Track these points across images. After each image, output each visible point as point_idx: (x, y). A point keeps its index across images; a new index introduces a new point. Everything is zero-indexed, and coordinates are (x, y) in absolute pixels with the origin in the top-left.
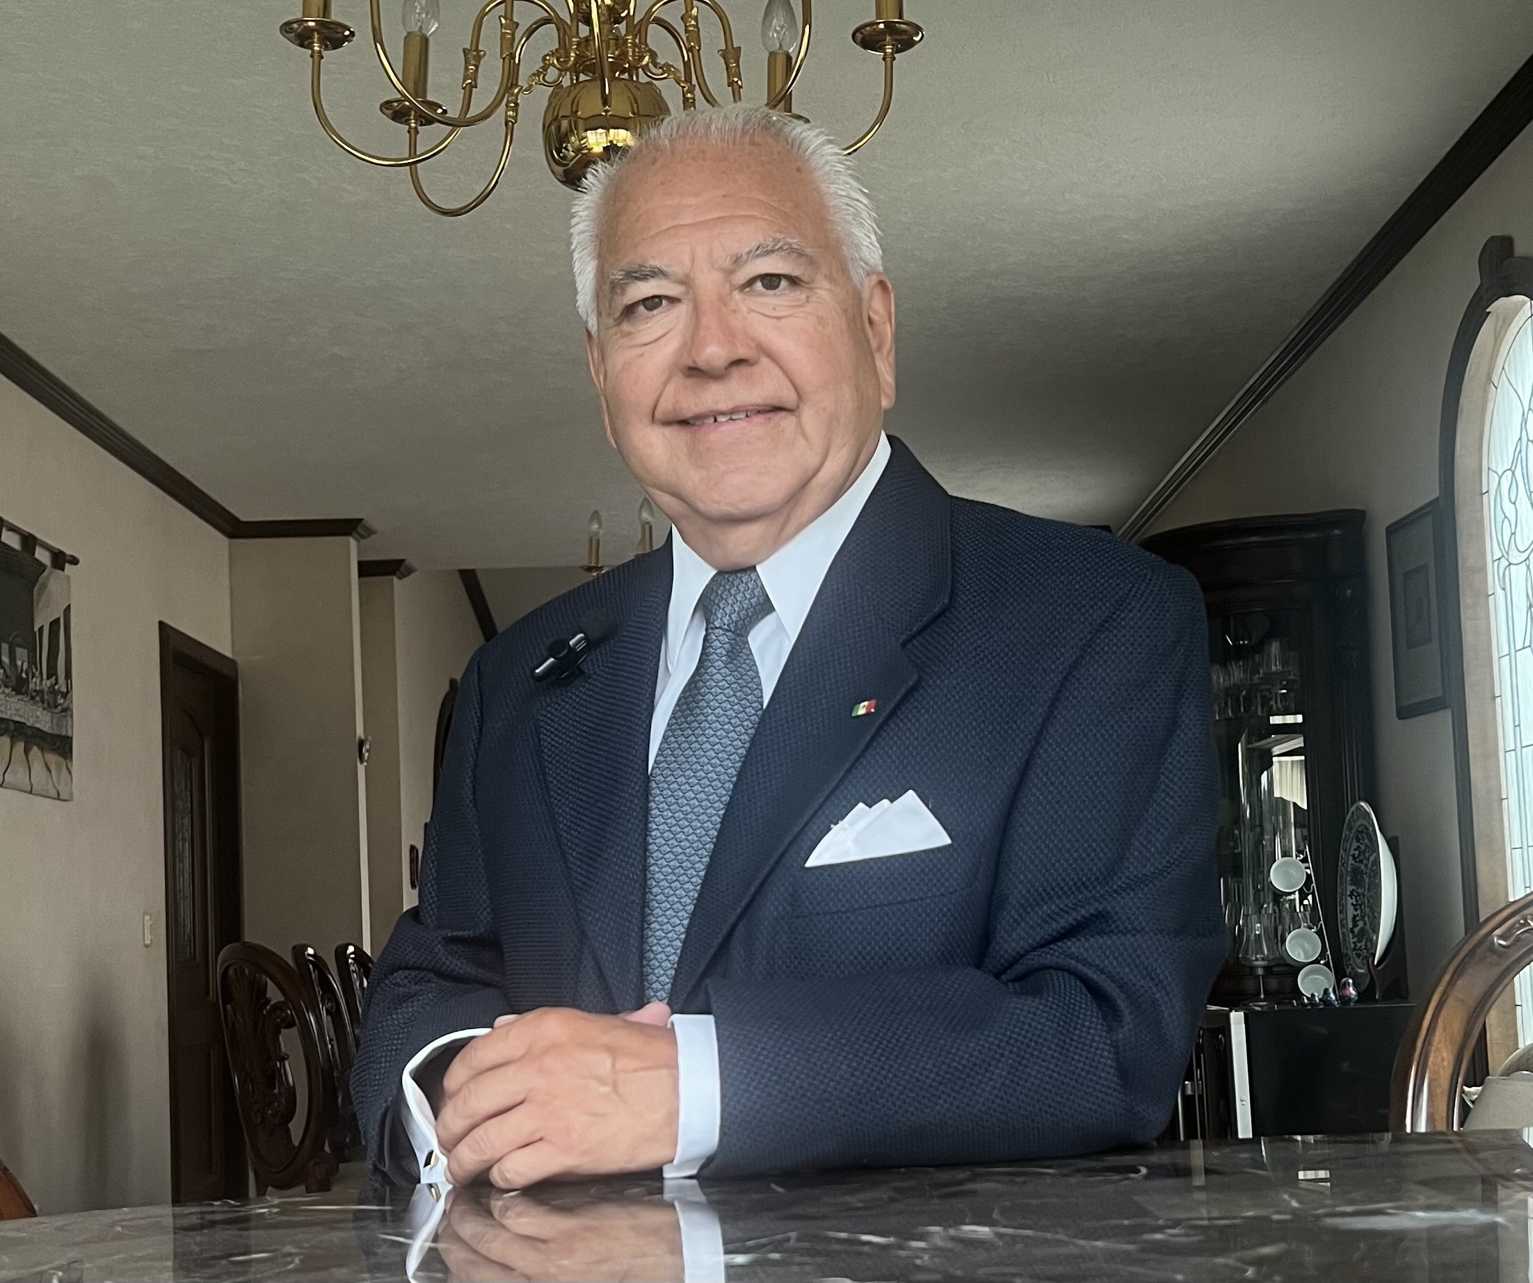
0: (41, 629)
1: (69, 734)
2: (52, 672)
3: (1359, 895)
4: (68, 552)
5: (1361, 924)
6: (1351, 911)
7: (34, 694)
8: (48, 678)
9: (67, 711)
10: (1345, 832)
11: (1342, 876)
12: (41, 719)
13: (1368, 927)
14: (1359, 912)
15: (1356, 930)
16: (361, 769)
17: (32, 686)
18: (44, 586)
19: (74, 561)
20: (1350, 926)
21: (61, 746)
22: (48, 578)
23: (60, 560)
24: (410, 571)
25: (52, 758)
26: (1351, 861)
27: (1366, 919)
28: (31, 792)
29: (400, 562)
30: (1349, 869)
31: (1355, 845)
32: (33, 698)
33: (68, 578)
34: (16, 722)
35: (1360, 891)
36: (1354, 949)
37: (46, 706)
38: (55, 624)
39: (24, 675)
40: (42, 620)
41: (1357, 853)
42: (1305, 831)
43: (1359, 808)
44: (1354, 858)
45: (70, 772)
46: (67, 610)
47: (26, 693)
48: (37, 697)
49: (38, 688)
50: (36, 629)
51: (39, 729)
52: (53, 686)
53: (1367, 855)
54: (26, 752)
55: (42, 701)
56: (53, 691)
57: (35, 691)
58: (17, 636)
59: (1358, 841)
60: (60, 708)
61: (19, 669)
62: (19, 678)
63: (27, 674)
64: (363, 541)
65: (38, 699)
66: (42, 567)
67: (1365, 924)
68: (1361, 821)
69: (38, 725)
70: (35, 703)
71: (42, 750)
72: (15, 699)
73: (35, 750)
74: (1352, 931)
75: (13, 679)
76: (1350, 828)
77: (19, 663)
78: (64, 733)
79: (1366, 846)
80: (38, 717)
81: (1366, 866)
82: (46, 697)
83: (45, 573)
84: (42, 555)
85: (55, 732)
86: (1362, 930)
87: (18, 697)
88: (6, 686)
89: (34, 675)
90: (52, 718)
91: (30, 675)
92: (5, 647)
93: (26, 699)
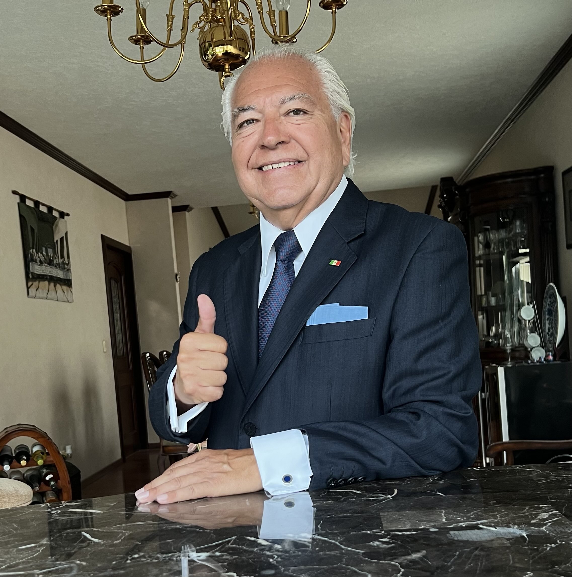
0: (57, 241)
1: (70, 279)
3: (551, 319)
4: (65, 211)
5: (551, 331)
6: (547, 326)
7: (56, 265)
8: (61, 258)
9: (69, 270)
10: (545, 295)
11: (544, 312)
12: (60, 274)
13: (554, 331)
14: (551, 326)
15: (550, 333)
17: (55, 262)
18: (57, 225)
19: (68, 215)
20: (547, 331)
21: (68, 283)
22: (58, 222)
23: (62, 215)
24: (192, 209)
25: (65, 288)
26: (547, 306)
27: (554, 329)
28: (58, 300)
29: (187, 206)
30: (547, 309)
31: (549, 300)
33: (66, 221)
34: (50, 276)
35: (551, 318)
36: (549, 340)
37: (61, 269)
38: (62, 239)
39: (52, 258)
40: (57, 238)
41: (550, 303)
42: (530, 295)
43: (550, 286)
44: (549, 305)
45: (72, 292)
46: (66, 234)
47: (53, 265)
48: (58, 266)
49: (57, 263)
50: (55, 241)
51: (59, 278)
52: (63, 261)
53: (554, 304)
54: (55, 286)
55: (59, 267)
56: (63, 263)
57: (57, 264)
58: (48, 245)
59: (550, 298)
60: (66, 269)
61: (50, 257)
62: (50, 259)
64: (174, 199)
66: (55, 218)
67: (553, 330)
68: (551, 291)
69: (58, 276)
70: (57, 268)
71: (61, 285)
72: (49, 268)
73: (58, 286)
74: (548, 333)
75: (48, 260)
76: (547, 293)
77: (49, 254)
78: (68, 278)
79: (553, 300)
80: (58, 273)
81: (553, 308)
82: (61, 265)
83: (57, 220)
84: (55, 214)
85: (65, 278)
86: (552, 333)
87: (50, 267)
88: (45, 263)
89: (56, 258)
90: (64, 273)
91: (54, 258)
92: (44, 249)
93: (53, 267)
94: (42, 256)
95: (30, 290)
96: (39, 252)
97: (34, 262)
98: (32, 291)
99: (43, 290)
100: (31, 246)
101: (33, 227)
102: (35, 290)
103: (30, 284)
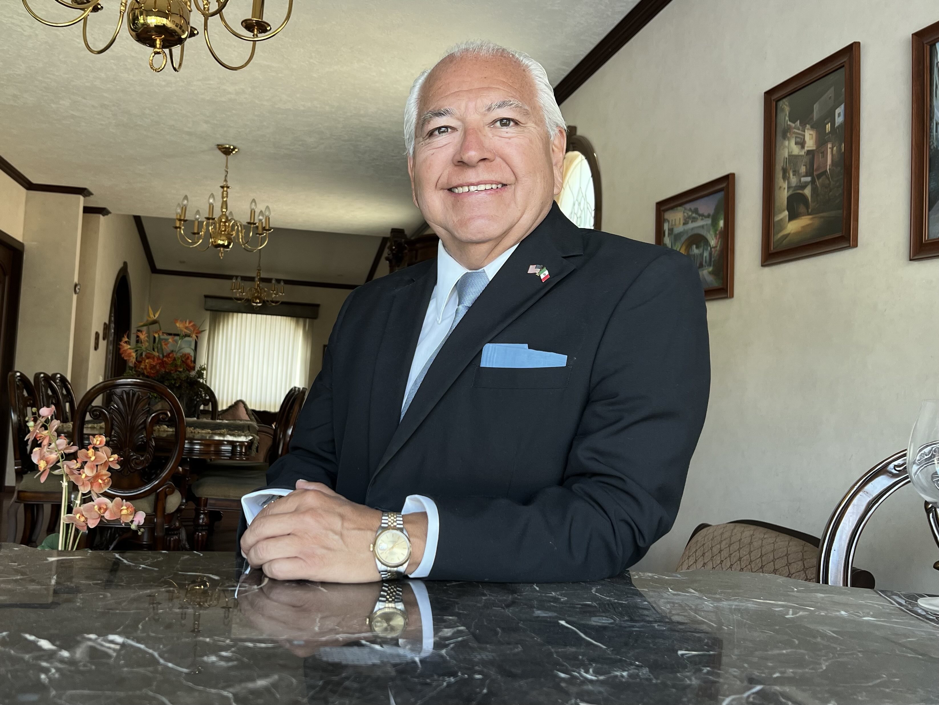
16: (76, 297)
24: (108, 213)
29: (104, 209)
64: (88, 198)
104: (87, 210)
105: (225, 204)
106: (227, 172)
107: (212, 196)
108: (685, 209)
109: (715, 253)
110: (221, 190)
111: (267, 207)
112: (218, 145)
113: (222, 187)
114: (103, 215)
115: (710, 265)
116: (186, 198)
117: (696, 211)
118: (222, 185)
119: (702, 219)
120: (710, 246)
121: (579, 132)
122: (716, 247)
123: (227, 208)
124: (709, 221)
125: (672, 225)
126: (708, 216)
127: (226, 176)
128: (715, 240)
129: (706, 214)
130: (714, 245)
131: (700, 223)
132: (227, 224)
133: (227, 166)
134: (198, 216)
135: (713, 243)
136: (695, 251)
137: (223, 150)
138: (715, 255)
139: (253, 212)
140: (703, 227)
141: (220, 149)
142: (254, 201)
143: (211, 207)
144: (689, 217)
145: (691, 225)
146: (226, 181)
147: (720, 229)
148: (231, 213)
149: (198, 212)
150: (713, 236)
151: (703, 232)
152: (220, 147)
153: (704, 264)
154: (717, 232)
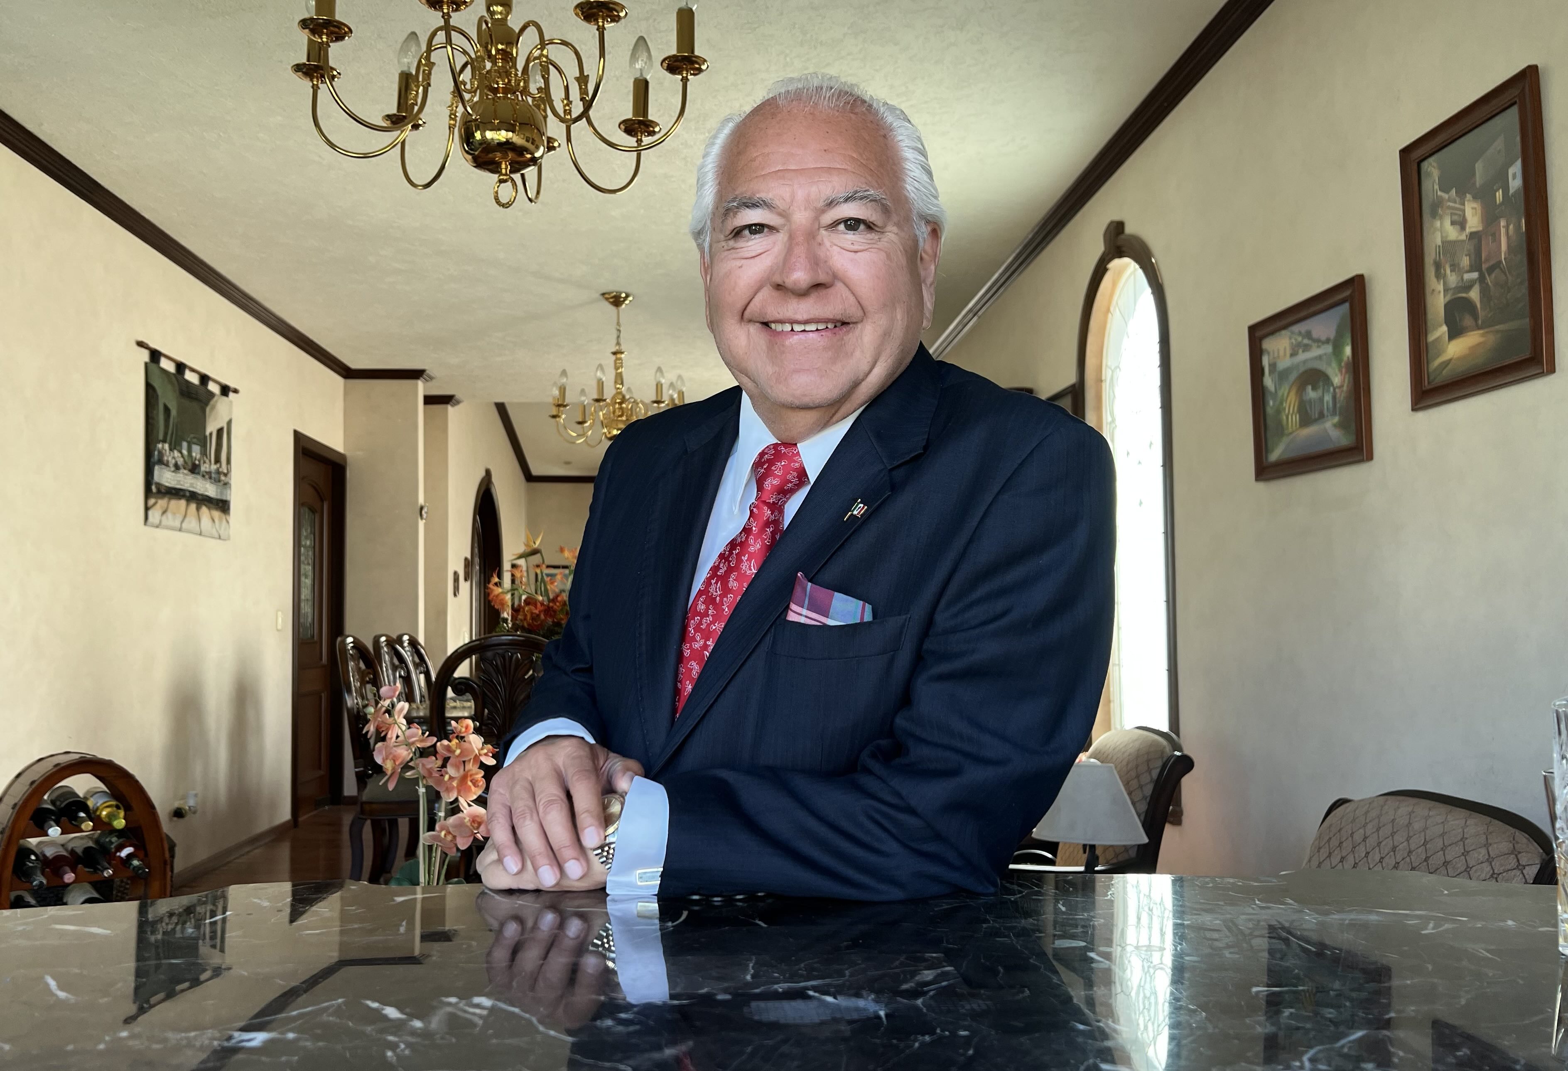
0: (211, 434)
1: (228, 499)
2: (218, 460)
4: (232, 385)
7: (205, 474)
8: (215, 464)
9: (226, 484)
12: (210, 490)
16: (421, 524)
17: (203, 469)
18: (213, 407)
19: (236, 392)
21: (223, 506)
22: (216, 402)
23: (226, 390)
24: (459, 402)
25: (216, 514)
28: (200, 534)
29: (451, 397)
32: (203, 476)
33: (232, 403)
34: (190, 491)
37: (213, 481)
38: (220, 431)
39: (197, 462)
40: (211, 428)
45: (228, 522)
46: (229, 423)
47: (198, 473)
48: (208, 475)
49: (208, 470)
50: (208, 433)
51: (207, 496)
52: (218, 469)
54: (198, 509)
55: (210, 478)
56: (218, 472)
57: (206, 472)
58: (194, 438)
60: (222, 483)
61: (194, 459)
62: (194, 464)
63: (199, 461)
64: (427, 384)
65: (207, 477)
66: (212, 395)
69: (207, 493)
70: (206, 479)
71: (209, 508)
72: (190, 478)
73: (204, 509)
75: (190, 464)
77: (194, 454)
78: (224, 498)
80: (207, 488)
82: (213, 475)
83: (213, 398)
84: (213, 387)
85: (219, 497)
87: (193, 475)
88: (185, 469)
89: (205, 462)
90: (217, 489)
91: (202, 462)
92: (185, 444)
93: (199, 477)
94: (180, 455)
95: (150, 513)
96: (175, 448)
97: (164, 464)
98: (155, 515)
99: (174, 514)
100: (161, 437)
101: (170, 406)
102: (160, 512)
103: (151, 501)
104: (430, 400)
105: (619, 379)
106: (619, 331)
107: (600, 367)
108: (1293, 333)
109: (1341, 396)
110: (613, 357)
111: (680, 377)
112: (603, 294)
113: (614, 353)
114: (452, 406)
115: (1334, 413)
116: (564, 373)
117: (1308, 335)
118: (614, 350)
119: (1319, 347)
120: (1333, 385)
121: (1129, 229)
122: (1341, 386)
123: (622, 384)
124: (1329, 349)
125: (1274, 358)
126: (1327, 341)
127: (618, 337)
128: (1339, 375)
129: (1323, 338)
130: (1339, 384)
131: (1315, 352)
132: (624, 405)
133: (618, 324)
134: (583, 398)
135: (1337, 380)
136: (1311, 394)
137: (611, 300)
138: (1342, 398)
139: (659, 387)
140: (1320, 358)
141: (607, 299)
142: (659, 369)
143: (601, 384)
144: (1299, 345)
145: (1302, 356)
146: (618, 344)
147: (1345, 359)
148: (629, 390)
149: (583, 392)
150: (1337, 371)
151: (1322, 366)
152: (607, 296)
153: (1325, 412)
154: (1343, 364)
